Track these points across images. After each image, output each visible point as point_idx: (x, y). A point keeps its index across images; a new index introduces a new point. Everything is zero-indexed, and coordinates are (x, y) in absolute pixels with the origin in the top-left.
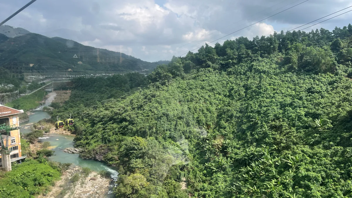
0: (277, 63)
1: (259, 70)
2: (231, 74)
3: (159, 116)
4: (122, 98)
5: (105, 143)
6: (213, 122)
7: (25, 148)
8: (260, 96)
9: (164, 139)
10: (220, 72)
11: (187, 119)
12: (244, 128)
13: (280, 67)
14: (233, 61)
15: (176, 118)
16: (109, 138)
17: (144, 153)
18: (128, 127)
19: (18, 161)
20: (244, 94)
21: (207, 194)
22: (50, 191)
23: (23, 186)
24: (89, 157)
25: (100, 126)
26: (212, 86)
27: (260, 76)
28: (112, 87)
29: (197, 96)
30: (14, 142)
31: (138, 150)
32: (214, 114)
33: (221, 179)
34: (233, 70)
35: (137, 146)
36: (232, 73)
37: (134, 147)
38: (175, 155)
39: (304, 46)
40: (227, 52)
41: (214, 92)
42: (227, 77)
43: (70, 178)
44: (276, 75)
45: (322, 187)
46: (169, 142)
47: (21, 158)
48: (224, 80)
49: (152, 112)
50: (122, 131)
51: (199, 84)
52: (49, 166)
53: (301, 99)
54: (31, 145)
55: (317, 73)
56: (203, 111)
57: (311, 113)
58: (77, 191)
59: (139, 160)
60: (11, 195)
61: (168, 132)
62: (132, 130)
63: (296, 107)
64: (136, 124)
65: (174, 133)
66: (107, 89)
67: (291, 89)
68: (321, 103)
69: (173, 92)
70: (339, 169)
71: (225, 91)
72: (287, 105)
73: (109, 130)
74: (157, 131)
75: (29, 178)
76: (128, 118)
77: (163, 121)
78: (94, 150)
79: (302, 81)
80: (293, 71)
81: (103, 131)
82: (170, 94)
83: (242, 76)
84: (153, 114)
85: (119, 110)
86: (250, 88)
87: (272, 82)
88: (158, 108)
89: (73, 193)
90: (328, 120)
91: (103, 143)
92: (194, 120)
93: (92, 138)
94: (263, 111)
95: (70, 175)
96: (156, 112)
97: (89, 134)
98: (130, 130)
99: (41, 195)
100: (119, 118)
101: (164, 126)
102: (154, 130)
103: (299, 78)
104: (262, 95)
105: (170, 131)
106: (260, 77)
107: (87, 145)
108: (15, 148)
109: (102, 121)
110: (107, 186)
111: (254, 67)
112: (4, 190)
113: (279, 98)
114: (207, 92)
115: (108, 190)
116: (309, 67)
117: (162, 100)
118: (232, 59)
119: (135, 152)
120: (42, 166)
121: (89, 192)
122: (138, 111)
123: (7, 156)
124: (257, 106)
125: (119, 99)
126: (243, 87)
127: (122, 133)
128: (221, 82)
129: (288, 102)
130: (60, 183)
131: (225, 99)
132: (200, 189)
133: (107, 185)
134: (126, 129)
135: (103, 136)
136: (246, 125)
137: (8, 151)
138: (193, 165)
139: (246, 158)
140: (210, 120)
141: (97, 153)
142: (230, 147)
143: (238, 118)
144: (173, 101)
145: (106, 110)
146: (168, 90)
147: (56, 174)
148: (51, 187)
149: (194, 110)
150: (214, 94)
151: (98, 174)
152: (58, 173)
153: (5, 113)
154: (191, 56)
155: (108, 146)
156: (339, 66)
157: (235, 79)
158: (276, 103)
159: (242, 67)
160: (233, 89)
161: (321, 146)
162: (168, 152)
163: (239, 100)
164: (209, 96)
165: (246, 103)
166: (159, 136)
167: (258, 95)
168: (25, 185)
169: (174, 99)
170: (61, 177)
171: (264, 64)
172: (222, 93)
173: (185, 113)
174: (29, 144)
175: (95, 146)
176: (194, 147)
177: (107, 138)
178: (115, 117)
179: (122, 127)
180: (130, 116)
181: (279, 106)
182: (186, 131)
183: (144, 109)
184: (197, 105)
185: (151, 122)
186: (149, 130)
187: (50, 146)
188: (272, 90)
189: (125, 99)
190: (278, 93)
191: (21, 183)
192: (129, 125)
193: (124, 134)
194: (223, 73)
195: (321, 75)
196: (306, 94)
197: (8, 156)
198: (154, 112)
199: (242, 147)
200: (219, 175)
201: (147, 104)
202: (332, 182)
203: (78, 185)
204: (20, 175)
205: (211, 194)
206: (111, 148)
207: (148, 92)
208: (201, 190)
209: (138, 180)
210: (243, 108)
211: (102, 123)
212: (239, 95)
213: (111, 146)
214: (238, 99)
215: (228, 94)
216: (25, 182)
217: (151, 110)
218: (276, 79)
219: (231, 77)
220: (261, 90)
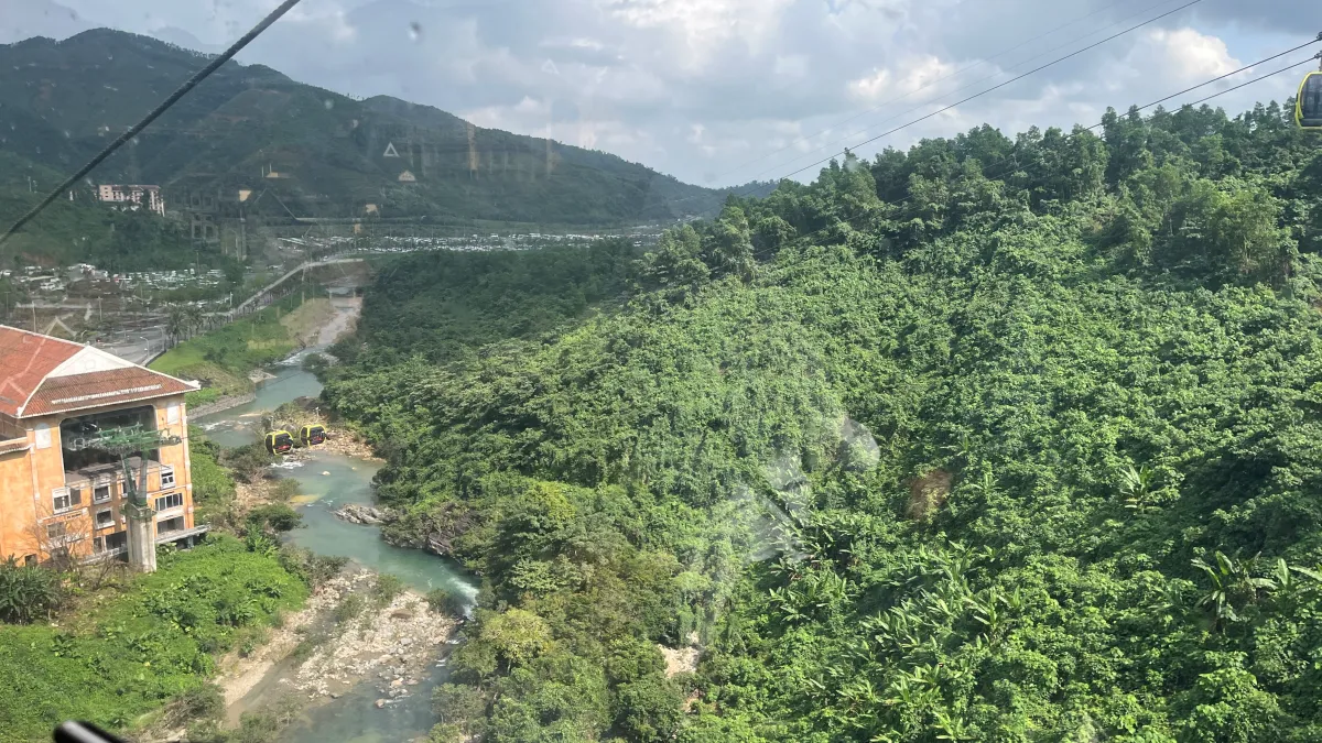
0: (1086, 236)
1: (1016, 261)
2: (919, 272)
3: (646, 415)
4: (546, 341)
5: (462, 498)
6: (828, 446)
7: (219, 497)
8: (996, 360)
9: (657, 493)
10: (879, 261)
11: (740, 429)
12: (923, 475)
13: (1093, 253)
14: (929, 222)
15: (703, 425)
16: (479, 479)
17: (557, 543)
18: (539, 445)
19: (182, 543)
20: (948, 351)
21: (742, 696)
22: (265, 643)
23: (179, 623)
24: (406, 540)
25: (456, 436)
26: (843, 315)
27: (1013, 284)
28: (536, 293)
29: (785, 347)
30: (171, 480)
31: (541, 531)
32: (835, 417)
33: (805, 648)
34: (927, 258)
35: (540, 516)
36: (923, 266)
37: (528, 522)
38: (683, 552)
39: (1190, 177)
40: (910, 189)
41: (846, 336)
42: (904, 281)
43: (333, 606)
44: (1069, 282)
45: (1054, 705)
46: (672, 507)
47: (193, 533)
48: (889, 292)
49: (625, 400)
50: (520, 458)
51: (796, 305)
52: (276, 563)
53: (1127, 382)
54: (240, 488)
55: (1215, 286)
56: (797, 403)
57: (1139, 441)
58: (343, 650)
59: (542, 564)
60: (139, 648)
61: (673, 472)
62: (551, 456)
63: (1102, 410)
64: (567, 439)
65: (691, 477)
66: (519, 300)
67: (1108, 339)
68: (1178, 406)
69: (706, 331)
70: (1119, 651)
71: (887, 334)
72: (1078, 401)
73: (480, 454)
74: (632, 466)
75: (204, 597)
76: (544, 416)
77: (656, 433)
78: (424, 518)
79: (1156, 313)
80: (1134, 270)
81: (463, 455)
82: (692, 335)
83: (956, 282)
84: (627, 405)
85: (518, 385)
86: (972, 329)
87: (1049, 309)
88: (645, 385)
89: (329, 655)
90: (1173, 473)
91: (457, 494)
92: (762, 433)
93: (429, 477)
94: (992, 418)
95: (338, 596)
96: (637, 400)
97: (422, 462)
98: (546, 456)
99: (235, 653)
100: (516, 413)
101: (658, 448)
102: (626, 459)
103: (1149, 302)
104: (1004, 358)
105: (678, 467)
106: (1014, 291)
107: (408, 500)
108: (174, 500)
109: (465, 421)
110: (441, 642)
111: (1000, 249)
112: (117, 633)
113: (1058, 373)
114: (821, 336)
115: (440, 653)
116: (1192, 258)
117: (664, 358)
118: (926, 216)
119: (531, 536)
120: (256, 561)
121: (379, 654)
122: (579, 394)
123: (143, 525)
124: (977, 398)
125: (533, 345)
126: (951, 322)
127: (519, 467)
128: (876, 301)
129: (1083, 391)
130: (300, 618)
131: (881, 364)
132: (732, 675)
133: (440, 639)
134: (533, 455)
135: (460, 472)
136: (932, 465)
137: (145, 511)
138: (736, 594)
139: (896, 583)
140: (820, 439)
141: (434, 530)
142: (862, 538)
143: (912, 435)
144: (698, 362)
145: (485, 382)
146: (687, 323)
147: (294, 589)
148: (270, 629)
149: (765, 400)
150: (846, 344)
151: (424, 600)
152: (300, 586)
153: (141, 389)
154: (785, 199)
155: (473, 508)
156: (1304, 261)
157: (928, 289)
158: (1043, 392)
159: (959, 244)
160: (912, 328)
161: (1109, 565)
162: (663, 541)
163: (926, 370)
164: (828, 351)
165: (948, 384)
166: (640, 484)
167: (989, 356)
168: (187, 620)
169: (703, 354)
170: (308, 601)
171: (1038, 239)
172: (877, 340)
173: (736, 407)
174: (233, 486)
175: (432, 505)
176: (750, 531)
177: (470, 480)
178: (504, 411)
179: (523, 444)
180: (551, 411)
181: (1049, 405)
182: (732, 471)
183: (599, 387)
184: (779, 382)
185: (616, 432)
186: (609, 459)
187: (298, 493)
188: (1043, 342)
189: (556, 342)
190: (1057, 355)
191: (175, 613)
192: (546, 439)
193: (526, 470)
194: (891, 264)
195: (1230, 292)
196: (1151, 366)
197: (147, 527)
198: (631, 400)
199: (905, 544)
200: (802, 634)
201: (613, 371)
202: (1088, 693)
203: (351, 631)
204: (175, 588)
205: (755, 697)
206: (482, 513)
207: (622, 325)
208: (733, 679)
209: (523, 630)
210: (934, 402)
211: (463, 426)
212: (932, 351)
213: (483, 507)
214: (925, 365)
215: (894, 344)
216: (188, 610)
217: (621, 393)
218: (1066, 301)
219: (916, 283)
220: (1003, 341)
